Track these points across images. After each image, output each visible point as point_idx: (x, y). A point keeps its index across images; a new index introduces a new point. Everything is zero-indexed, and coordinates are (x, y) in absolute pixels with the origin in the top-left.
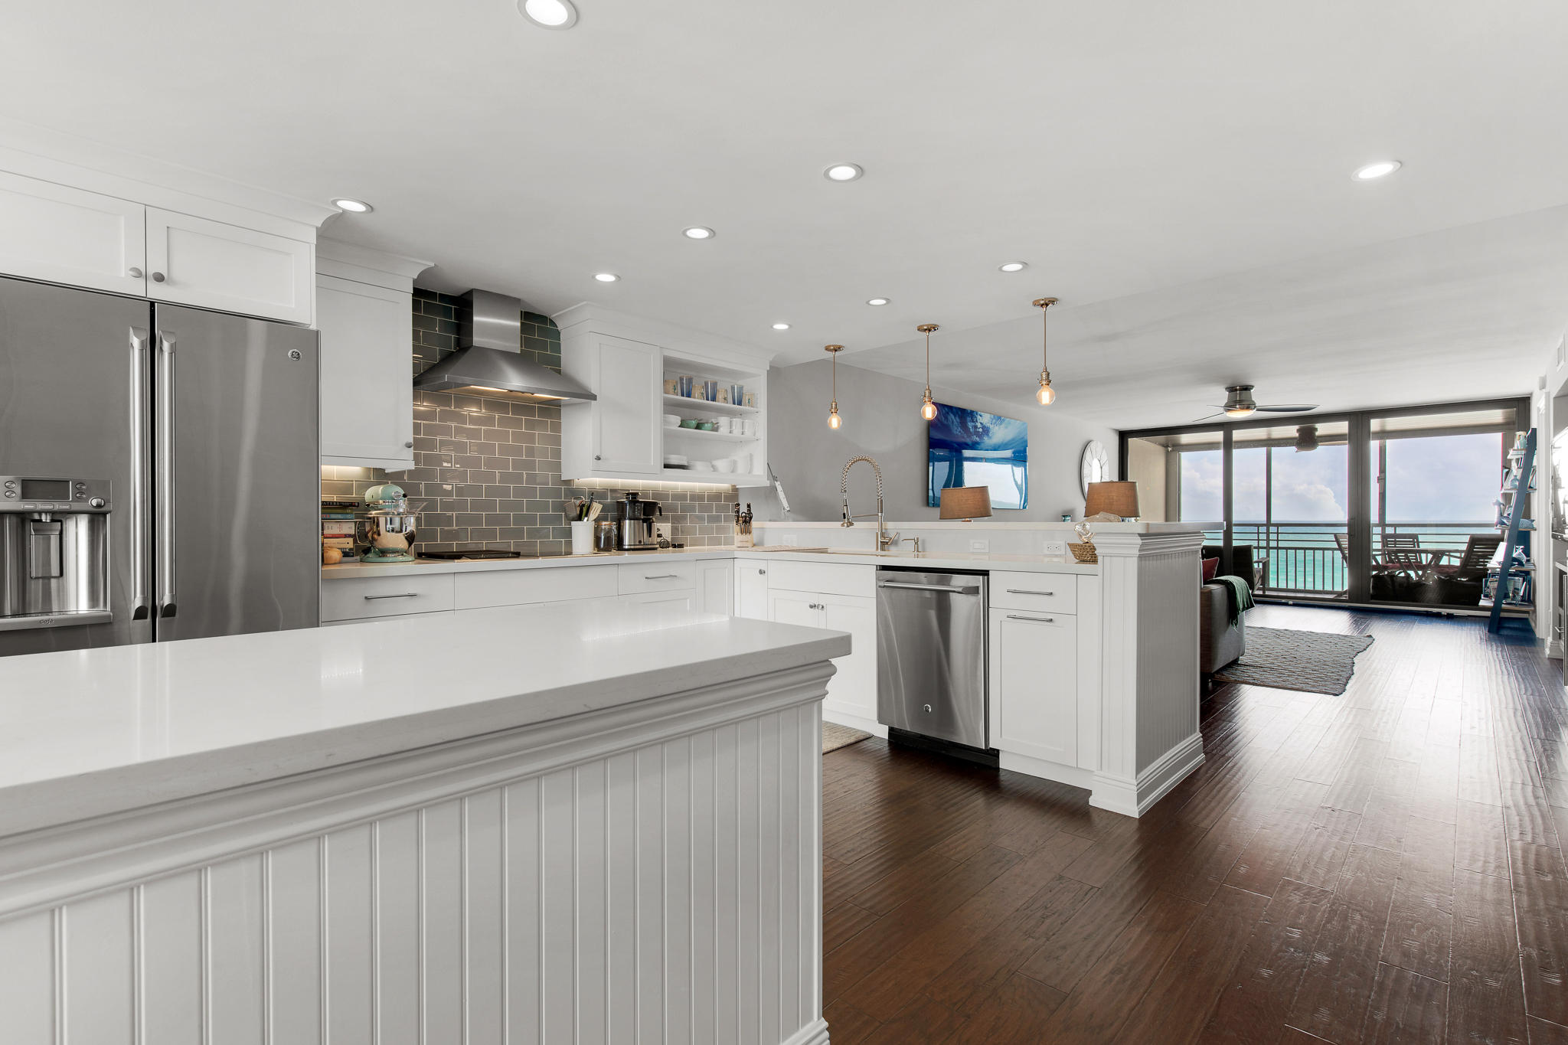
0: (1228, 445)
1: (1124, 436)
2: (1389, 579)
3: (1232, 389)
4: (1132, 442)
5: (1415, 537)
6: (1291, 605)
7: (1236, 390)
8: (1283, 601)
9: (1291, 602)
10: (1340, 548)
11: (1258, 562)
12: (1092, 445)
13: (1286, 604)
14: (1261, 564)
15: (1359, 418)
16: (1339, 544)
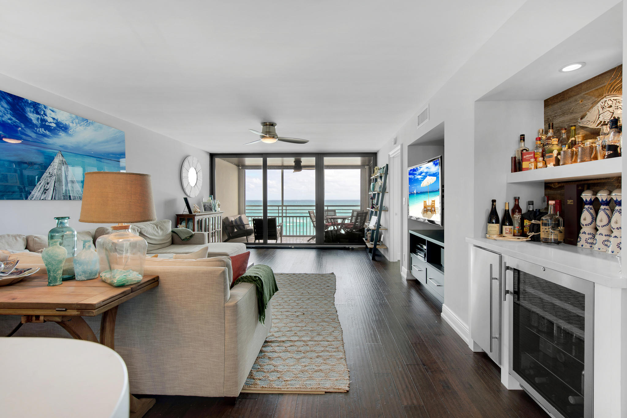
0: (265, 167)
1: (212, 156)
2: (330, 233)
3: (264, 124)
4: (217, 160)
5: (334, 211)
6: (293, 248)
7: (267, 125)
8: (290, 246)
9: (293, 247)
10: (310, 217)
11: (279, 226)
12: (189, 158)
13: (291, 248)
14: (280, 227)
15: (320, 156)
16: (310, 215)
